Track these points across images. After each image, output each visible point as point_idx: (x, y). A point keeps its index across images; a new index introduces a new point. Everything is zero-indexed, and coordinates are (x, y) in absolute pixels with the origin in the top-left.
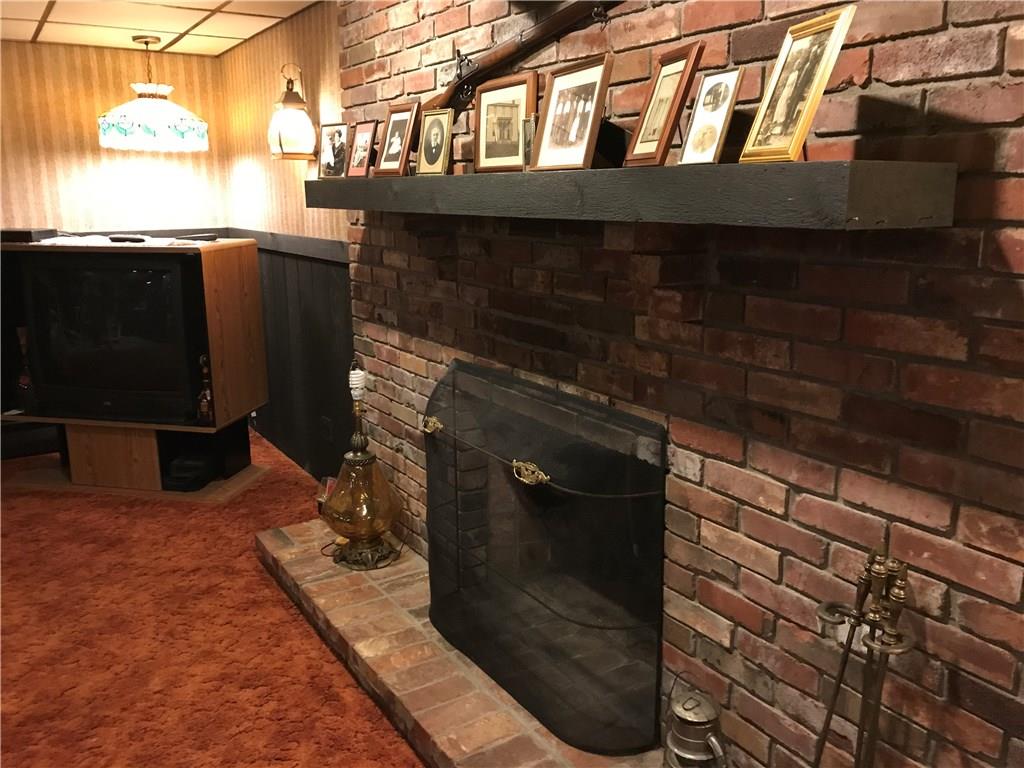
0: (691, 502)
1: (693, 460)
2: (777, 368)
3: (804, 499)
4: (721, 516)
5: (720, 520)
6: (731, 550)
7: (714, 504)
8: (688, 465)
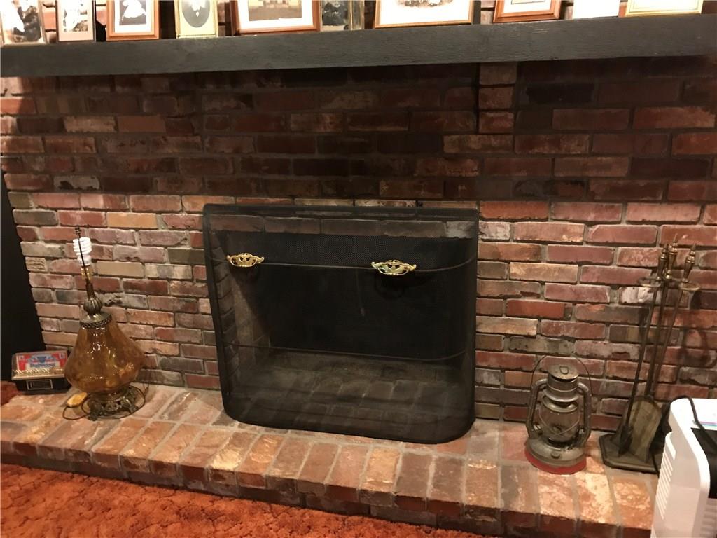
0: (501, 254)
1: (503, 227)
2: (579, 153)
3: (598, 228)
4: (528, 256)
5: (528, 259)
6: (537, 275)
7: (523, 250)
8: (498, 231)
